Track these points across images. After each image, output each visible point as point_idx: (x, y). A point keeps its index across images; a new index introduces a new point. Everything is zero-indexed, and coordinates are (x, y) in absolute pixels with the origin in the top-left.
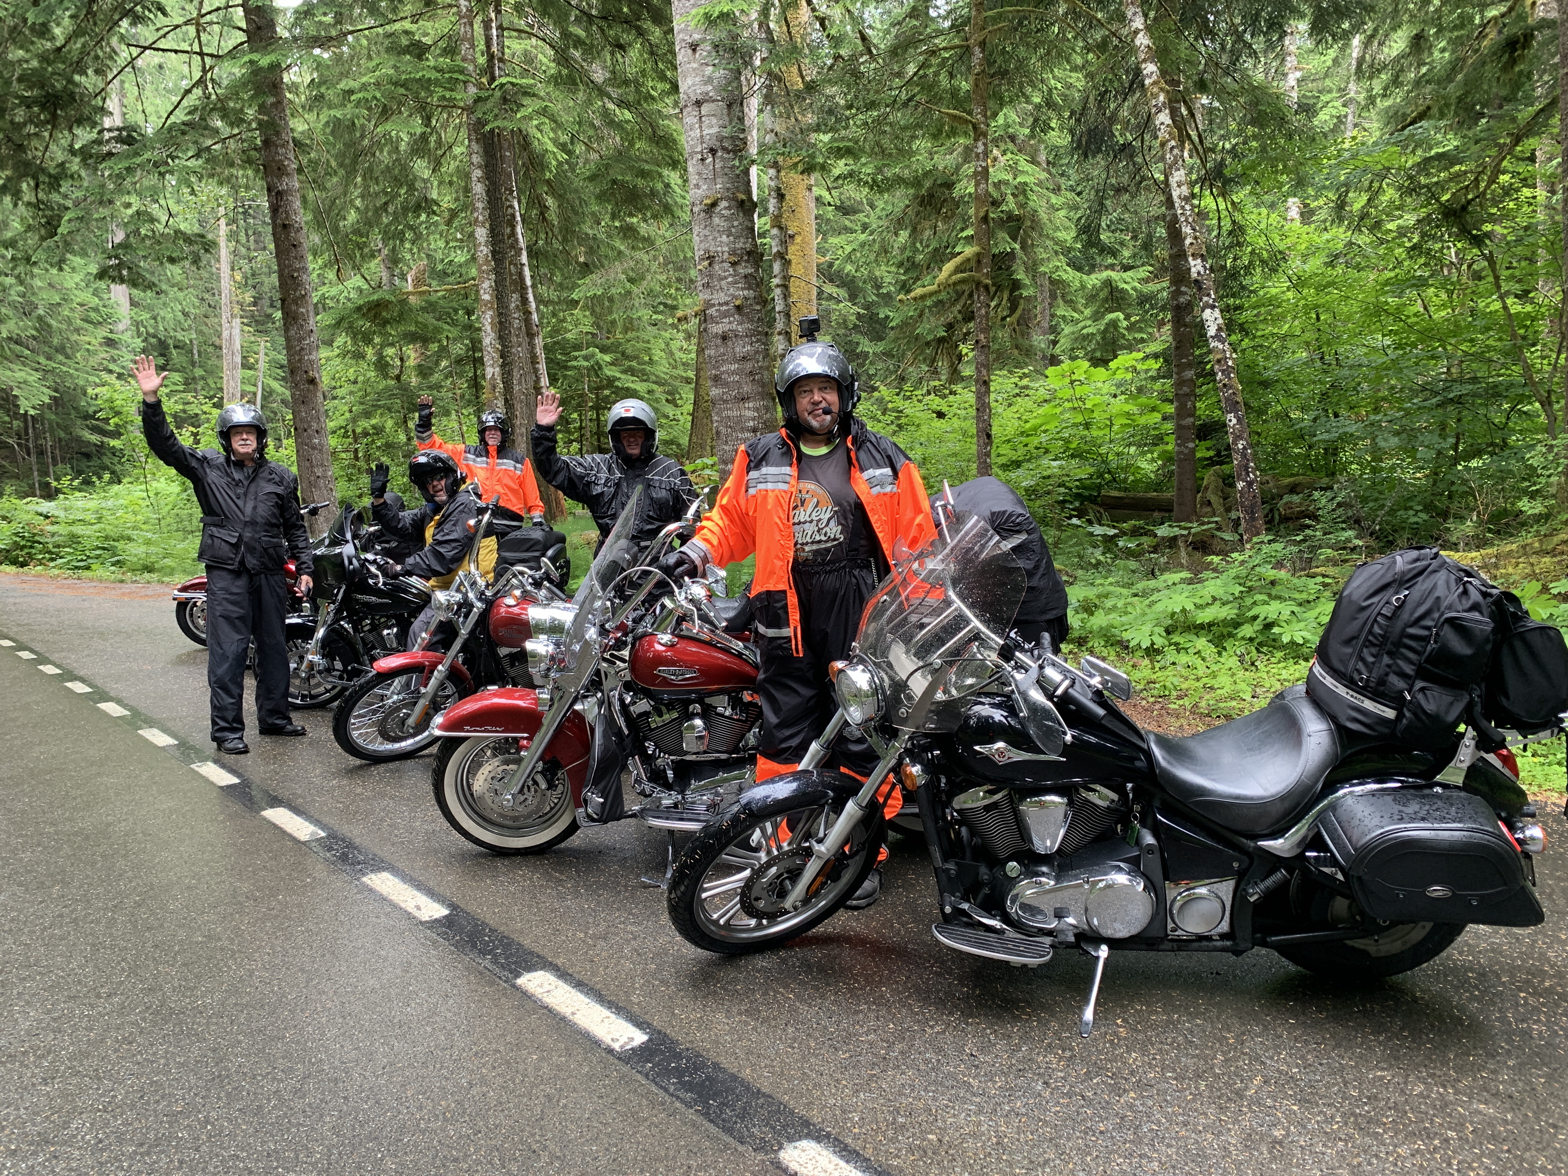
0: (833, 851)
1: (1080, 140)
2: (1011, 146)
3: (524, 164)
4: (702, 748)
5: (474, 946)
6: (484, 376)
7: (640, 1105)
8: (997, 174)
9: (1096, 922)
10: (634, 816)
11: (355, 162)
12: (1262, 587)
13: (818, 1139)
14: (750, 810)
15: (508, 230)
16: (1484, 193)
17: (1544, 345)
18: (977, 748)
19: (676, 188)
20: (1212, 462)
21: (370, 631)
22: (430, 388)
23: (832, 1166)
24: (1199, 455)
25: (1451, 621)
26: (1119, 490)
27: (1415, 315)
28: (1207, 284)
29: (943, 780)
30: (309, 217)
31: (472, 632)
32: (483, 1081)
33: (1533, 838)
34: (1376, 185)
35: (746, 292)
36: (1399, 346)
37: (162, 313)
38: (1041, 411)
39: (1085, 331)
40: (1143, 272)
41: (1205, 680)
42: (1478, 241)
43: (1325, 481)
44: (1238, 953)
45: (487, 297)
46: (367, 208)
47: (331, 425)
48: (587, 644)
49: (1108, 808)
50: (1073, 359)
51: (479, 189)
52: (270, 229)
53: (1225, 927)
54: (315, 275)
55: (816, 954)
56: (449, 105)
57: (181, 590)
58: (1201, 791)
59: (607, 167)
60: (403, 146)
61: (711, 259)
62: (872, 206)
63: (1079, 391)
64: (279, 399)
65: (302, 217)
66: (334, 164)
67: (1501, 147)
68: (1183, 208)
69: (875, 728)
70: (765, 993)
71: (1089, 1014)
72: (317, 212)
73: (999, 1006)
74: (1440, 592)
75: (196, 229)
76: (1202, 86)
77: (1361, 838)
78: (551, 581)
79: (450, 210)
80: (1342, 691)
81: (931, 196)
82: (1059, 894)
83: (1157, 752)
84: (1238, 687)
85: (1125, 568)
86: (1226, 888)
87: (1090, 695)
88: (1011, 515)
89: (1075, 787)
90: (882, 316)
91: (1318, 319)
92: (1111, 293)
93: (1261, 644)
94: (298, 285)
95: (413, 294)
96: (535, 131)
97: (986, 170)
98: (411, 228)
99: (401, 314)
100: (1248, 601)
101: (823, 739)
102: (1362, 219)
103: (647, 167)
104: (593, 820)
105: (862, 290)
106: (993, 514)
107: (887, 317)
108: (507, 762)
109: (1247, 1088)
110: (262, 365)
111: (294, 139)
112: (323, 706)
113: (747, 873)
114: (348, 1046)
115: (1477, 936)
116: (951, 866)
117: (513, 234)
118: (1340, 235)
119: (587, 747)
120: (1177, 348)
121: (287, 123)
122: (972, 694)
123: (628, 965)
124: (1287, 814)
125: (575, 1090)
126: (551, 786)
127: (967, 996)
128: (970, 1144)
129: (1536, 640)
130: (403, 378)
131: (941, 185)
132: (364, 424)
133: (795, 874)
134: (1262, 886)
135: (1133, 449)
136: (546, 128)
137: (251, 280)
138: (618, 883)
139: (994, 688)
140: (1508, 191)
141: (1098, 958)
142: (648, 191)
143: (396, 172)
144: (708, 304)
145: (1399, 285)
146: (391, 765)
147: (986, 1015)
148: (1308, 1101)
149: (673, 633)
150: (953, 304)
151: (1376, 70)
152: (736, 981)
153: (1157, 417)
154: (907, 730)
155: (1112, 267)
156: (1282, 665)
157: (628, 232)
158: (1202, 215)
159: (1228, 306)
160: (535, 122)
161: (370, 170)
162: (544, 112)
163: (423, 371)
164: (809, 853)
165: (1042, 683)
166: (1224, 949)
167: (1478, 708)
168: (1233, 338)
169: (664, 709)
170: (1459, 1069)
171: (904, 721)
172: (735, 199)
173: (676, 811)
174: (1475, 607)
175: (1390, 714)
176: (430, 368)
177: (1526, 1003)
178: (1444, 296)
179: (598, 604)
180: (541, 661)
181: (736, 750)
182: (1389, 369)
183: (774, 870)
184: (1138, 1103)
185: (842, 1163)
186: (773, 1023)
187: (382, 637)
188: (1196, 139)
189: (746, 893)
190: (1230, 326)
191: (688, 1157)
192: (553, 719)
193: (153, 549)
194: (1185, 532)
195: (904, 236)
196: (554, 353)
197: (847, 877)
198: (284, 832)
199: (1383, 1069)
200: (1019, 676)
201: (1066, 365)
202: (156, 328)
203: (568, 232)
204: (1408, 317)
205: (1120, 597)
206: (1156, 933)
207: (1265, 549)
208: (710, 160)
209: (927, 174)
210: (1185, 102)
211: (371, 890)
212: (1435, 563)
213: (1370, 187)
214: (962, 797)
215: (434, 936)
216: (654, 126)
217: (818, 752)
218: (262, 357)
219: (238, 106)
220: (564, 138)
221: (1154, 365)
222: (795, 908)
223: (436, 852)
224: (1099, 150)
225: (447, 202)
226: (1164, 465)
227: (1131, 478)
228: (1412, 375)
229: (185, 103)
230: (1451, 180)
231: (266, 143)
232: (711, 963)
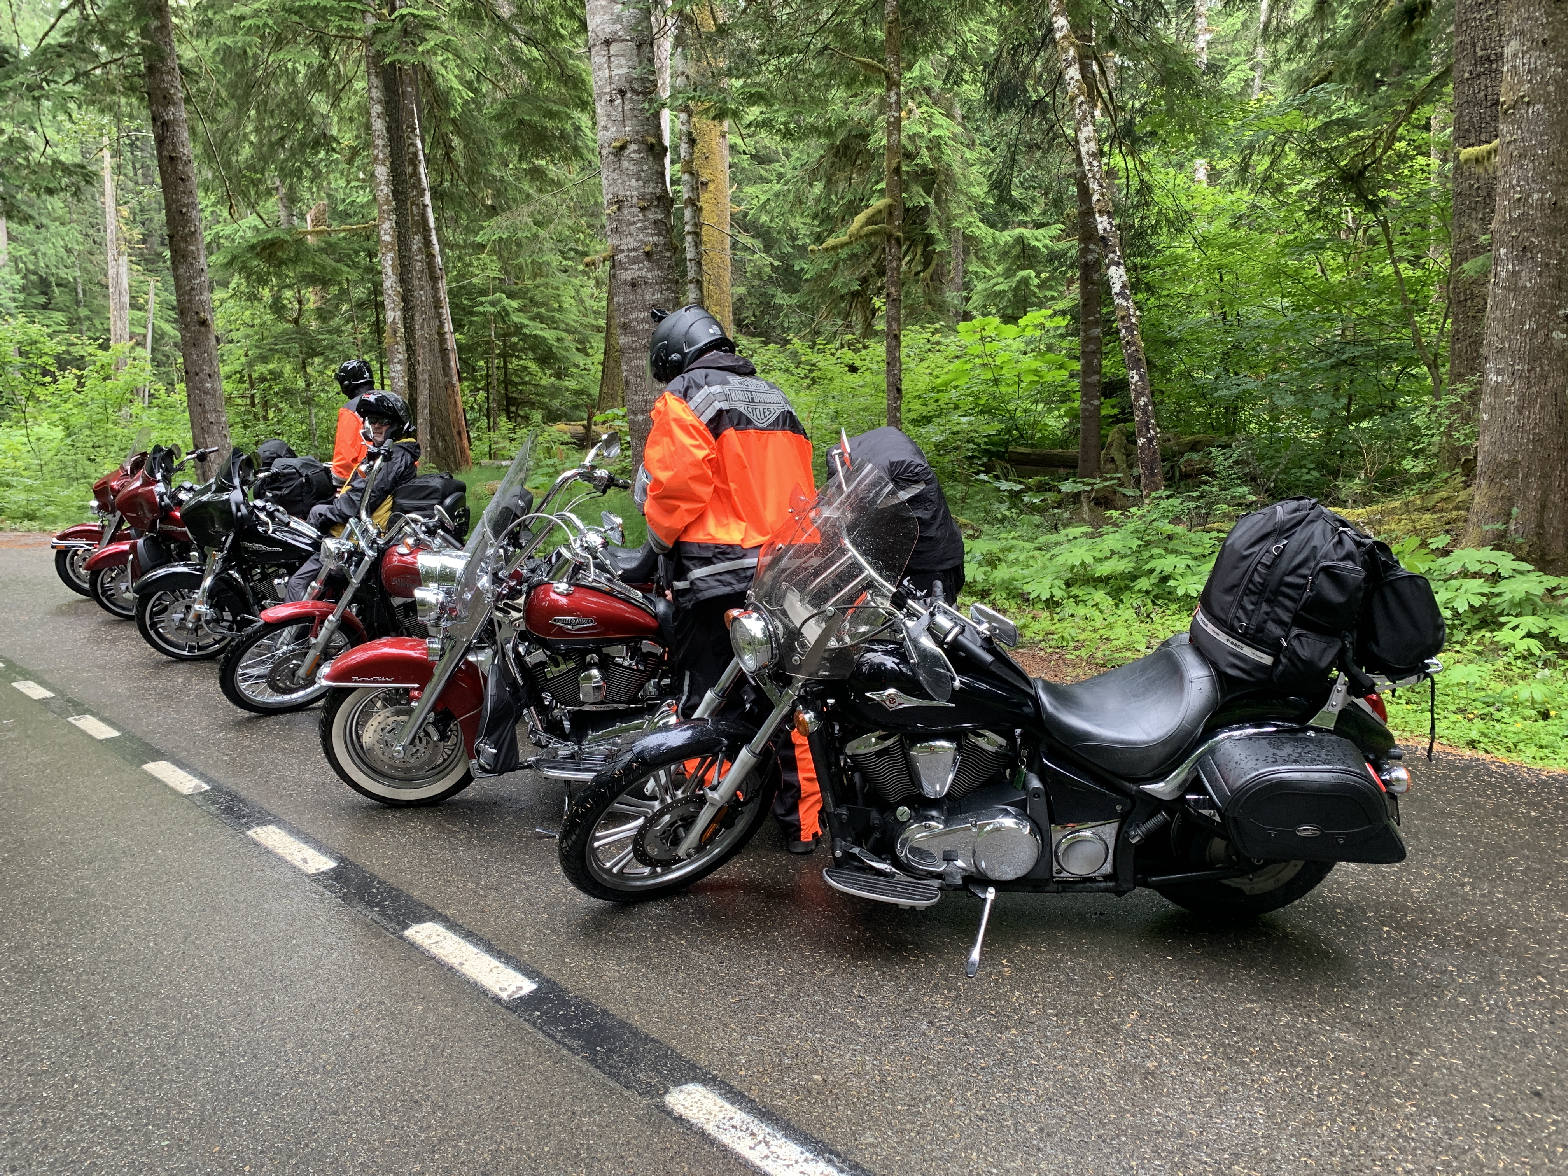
0: (726, 799)
1: (992, 95)
2: (926, 98)
3: (428, 102)
4: (600, 699)
5: (362, 898)
6: (385, 322)
7: (526, 1053)
8: (910, 126)
9: (983, 865)
10: (529, 767)
11: (247, 93)
12: (1160, 541)
13: (704, 1082)
14: (643, 758)
15: (410, 169)
16: (1380, 159)
17: (1433, 310)
18: (868, 694)
19: (587, 131)
20: (1117, 420)
21: (260, 580)
22: (330, 332)
23: (717, 1108)
24: (1103, 412)
25: (1326, 570)
26: (1026, 445)
27: (1313, 278)
28: (1114, 241)
29: (837, 727)
30: (199, 150)
31: (364, 582)
32: (366, 1034)
33: (1398, 779)
34: (1278, 149)
35: (656, 238)
36: (1297, 308)
37: (43, 249)
38: (951, 367)
39: (996, 288)
40: (1055, 230)
41: (1101, 632)
42: (1373, 206)
43: (1225, 438)
44: (1120, 893)
45: (387, 238)
46: (261, 141)
47: (224, 370)
48: (479, 594)
49: (997, 753)
50: (984, 315)
51: (379, 125)
52: (156, 162)
53: (1108, 868)
54: (207, 213)
55: (710, 901)
56: (347, 36)
57: (59, 538)
58: (1086, 736)
59: (514, 105)
60: (301, 78)
61: (620, 203)
62: (788, 156)
63: (989, 348)
64: (171, 342)
65: (190, 149)
66: (224, 94)
67: (1397, 113)
68: (1090, 164)
69: (769, 676)
70: (658, 940)
71: (975, 955)
72: (207, 145)
73: (889, 949)
74: (1316, 542)
75: (78, 159)
76: (1112, 42)
77: (1235, 781)
78: (446, 530)
79: (350, 147)
80: (1222, 638)
81: (847, 147)
82: (949, 837)
83: (1044, 698)
84: (1134, 638)
85: (1030, 523)
86: (1109, 831)
87: (980, 642)
88: (909, 465)
89: (965, 733)
90: (797, 268)
91: (1221, 280)
92: (1023, 250)
93: (1157, 597)
94: (188, 221)
95: (311, 233)
96: (439, 67)
97: (899, 120)
98: (309, 165)
99: (298, 254)
100: (1146, 555)
101: (718, 687)
102: (1264, 180)
103: (555, 108)
104: (486, 771)
105: (777, 240)
106: (892, 464)
107: (802, 269)
108: (398, 713)
109: (1123, 1022)
110: (153, 306)
111: (181, 67)
112: (211, 657)
113: (640, 821)
114: (226, 1002)
115: (1347, 874)
116: (843, 811)
117: (416, 173)
118: (1244, 197)
119: (480, 697)
120: (1084, 306)
121: (172, 49)
122: (864, 642)
123: (520, 914)
124: (1168, 758)
125: (460, 1040)
126: (444, 737)
127: (858, 940)
128: (854, 1083)
129: (1406, 589)
130: (302, 321)
131: (856, 136)
132: (260, 369)
133: (688, 822)
134: (1143, 828)
135: (1040, 406)
136: (451, 64)
137: (139, 217)
138: (513, 834)
139: (886, 635)
140: (1403, 158)
141: (985, 900)
142: (557, 133)
143: (293, 106)
144: (617, 250)
145: (1299, 248)
146: (282, 718)
147: (875, 957)
148: (1181, 1034)
149: (569, 583)
150: (868, 258)
151: (1281, 33)
152: (628, 928)
153: (1065, 374)
154: (800, 678)
155: (1024, 224)
156: (1177, 617)
157: (536, 174)
158: (1111, 174)
159: (1135, 265)
160: (440, 59)
161: (265, 102)
162: (447, 46)
163: (323, 315)
164: (702, 801)
165: (933, 631)
166: (1106, 890)
167: (1350, 654)
168: (1140, 296)
169: (560, 659)
170: (1324, 1000)
171: (798, 669)
172: (644, 142)
173: (573, 761)
174: (1349, 556)
175: (1267, 660)
176: (330, 312)
177: (1389, 937)
178: (1340, 259)
179: (490, 552)
180: (431, 610)
181: (635, 700)
182: (1285, 330)
183: (667, 818)
184: (1018, 1039)
185: (727, 1106)
186: (664, 969)
187: (273, 587)
188: (1106, 96)
189: (639, 840)
190: (1135, 285)
191: (573, 1104)
192: (445, 670)
193: (35, 496)
194: (1088, 488)
195: (818, 188)
196: (460, 298)
197: (741, 824)
198: (166, 786)
199: (1253, 1002)
200: (910, 624)
201: (976, 322)
202: (36, 264)
203: (475, 173)
204: (1306, 279)
205: (1023, 550)
206: (1042, 875)
207: (1164, 504)
208: (619, 101)
209: (842, 123)
210: (1096, 59)
211: (256, 844)
212: (1313, 513)
213: (1273, 150)
214: (854, 743)
215: (321, 889)
216: (562, 66)
217: (713, 700)
218: (152, 296)
219: (119, 29)
220: (470, 75)
221: (1062, 322)
222: (689, 856)
223: (325, 804)
224: (1012, 105)
225: (347, 139)
226: (1070, 423)
227: (1039, 435)
228: (1309, 337)
229: (62, 23)
230: (1349, 145)
231: (151, 69)
232: (603, 912)
